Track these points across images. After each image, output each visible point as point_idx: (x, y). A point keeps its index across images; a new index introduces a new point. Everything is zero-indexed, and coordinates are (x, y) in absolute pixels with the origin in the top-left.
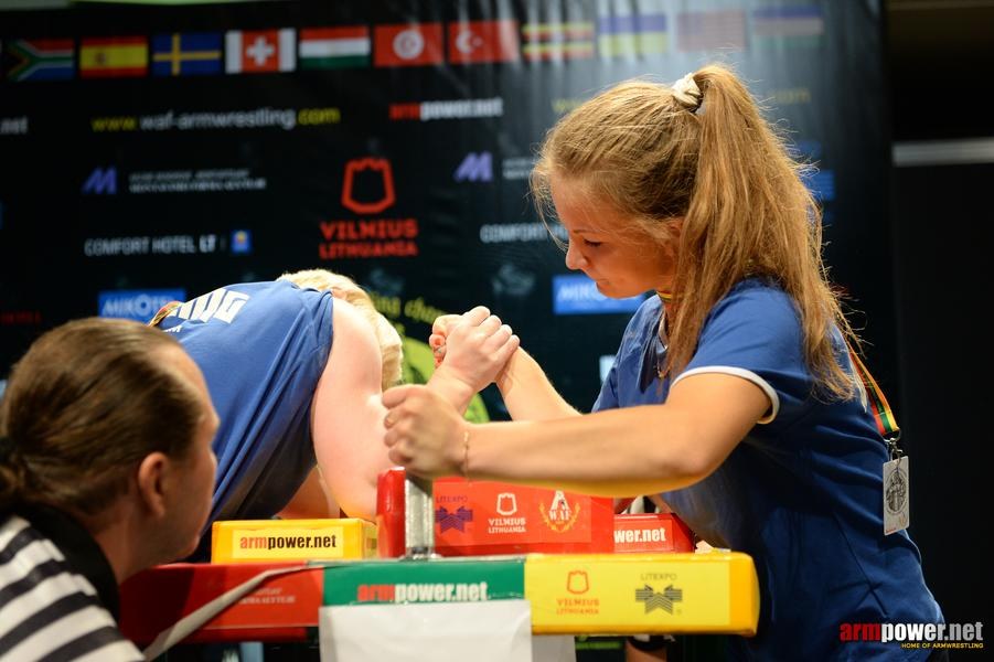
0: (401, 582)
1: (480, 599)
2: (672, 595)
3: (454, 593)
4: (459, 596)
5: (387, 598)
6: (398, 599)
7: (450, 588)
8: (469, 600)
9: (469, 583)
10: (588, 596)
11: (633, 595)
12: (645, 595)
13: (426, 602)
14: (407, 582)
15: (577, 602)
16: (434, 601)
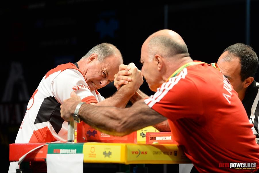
0: (61, 149)
1: (75, 153)
2: (110, 153)
3: (70, 152)
4: (71, 153)
5: (58, 152)
6: (60, 153)
7: (70, 150)
8: (73, 153)
9: (73, 149)
10: (94, 153)
11: (102, 153)
12: (105, 153)
13: (65, 153)
14: (62, 149)
15: (92, 155)
16: (67, 153)
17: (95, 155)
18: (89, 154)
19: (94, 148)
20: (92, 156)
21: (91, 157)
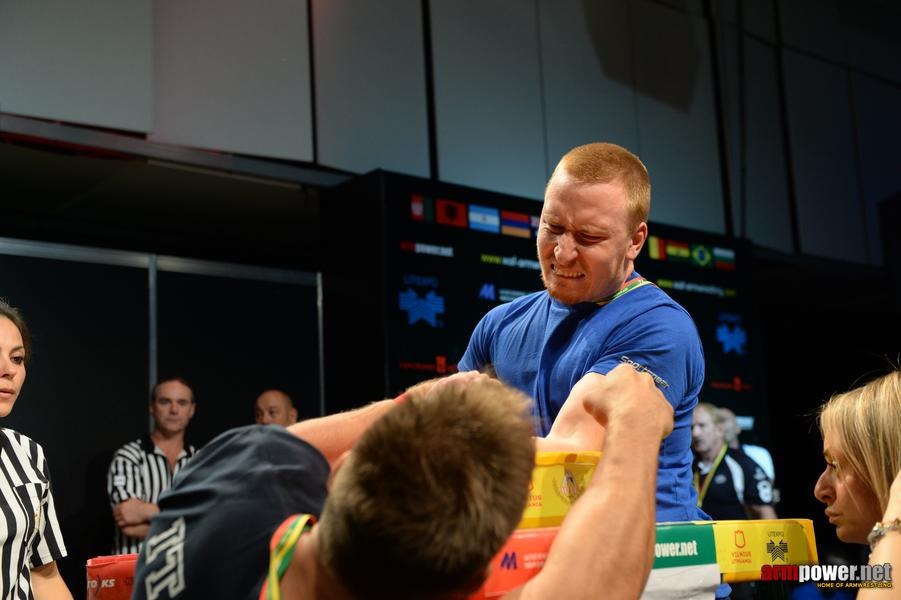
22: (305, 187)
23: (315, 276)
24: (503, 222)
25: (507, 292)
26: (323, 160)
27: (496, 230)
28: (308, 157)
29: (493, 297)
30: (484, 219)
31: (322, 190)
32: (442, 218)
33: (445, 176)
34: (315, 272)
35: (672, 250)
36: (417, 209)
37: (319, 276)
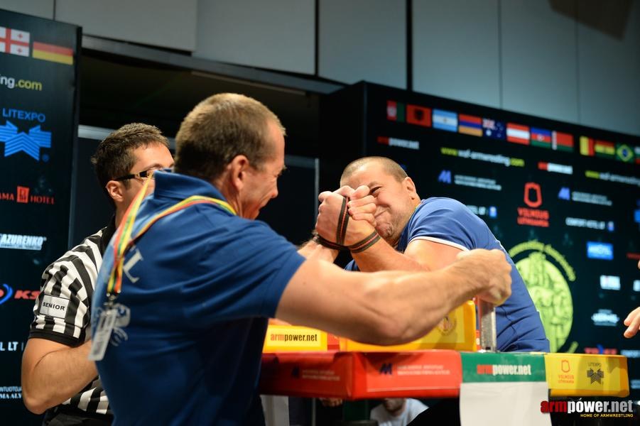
17: (573, 377)
18: (559, 376)
19: (567, 362)
20: (566, 379)
21: (564, 381)
22: (309, 93)
23: (314, 161)
24: (460, 123)
25: (461, 177)
26: (322, 74)
27: (454, 129)
28: (311, 71)
29: (449, 181)
30: (445, 120)
31: (323, 97)
32: (412, 119)
33: (419, 87)
34: (314, 157)
35: (600, 148)
36: (392, 112)
37: (317, 161)
